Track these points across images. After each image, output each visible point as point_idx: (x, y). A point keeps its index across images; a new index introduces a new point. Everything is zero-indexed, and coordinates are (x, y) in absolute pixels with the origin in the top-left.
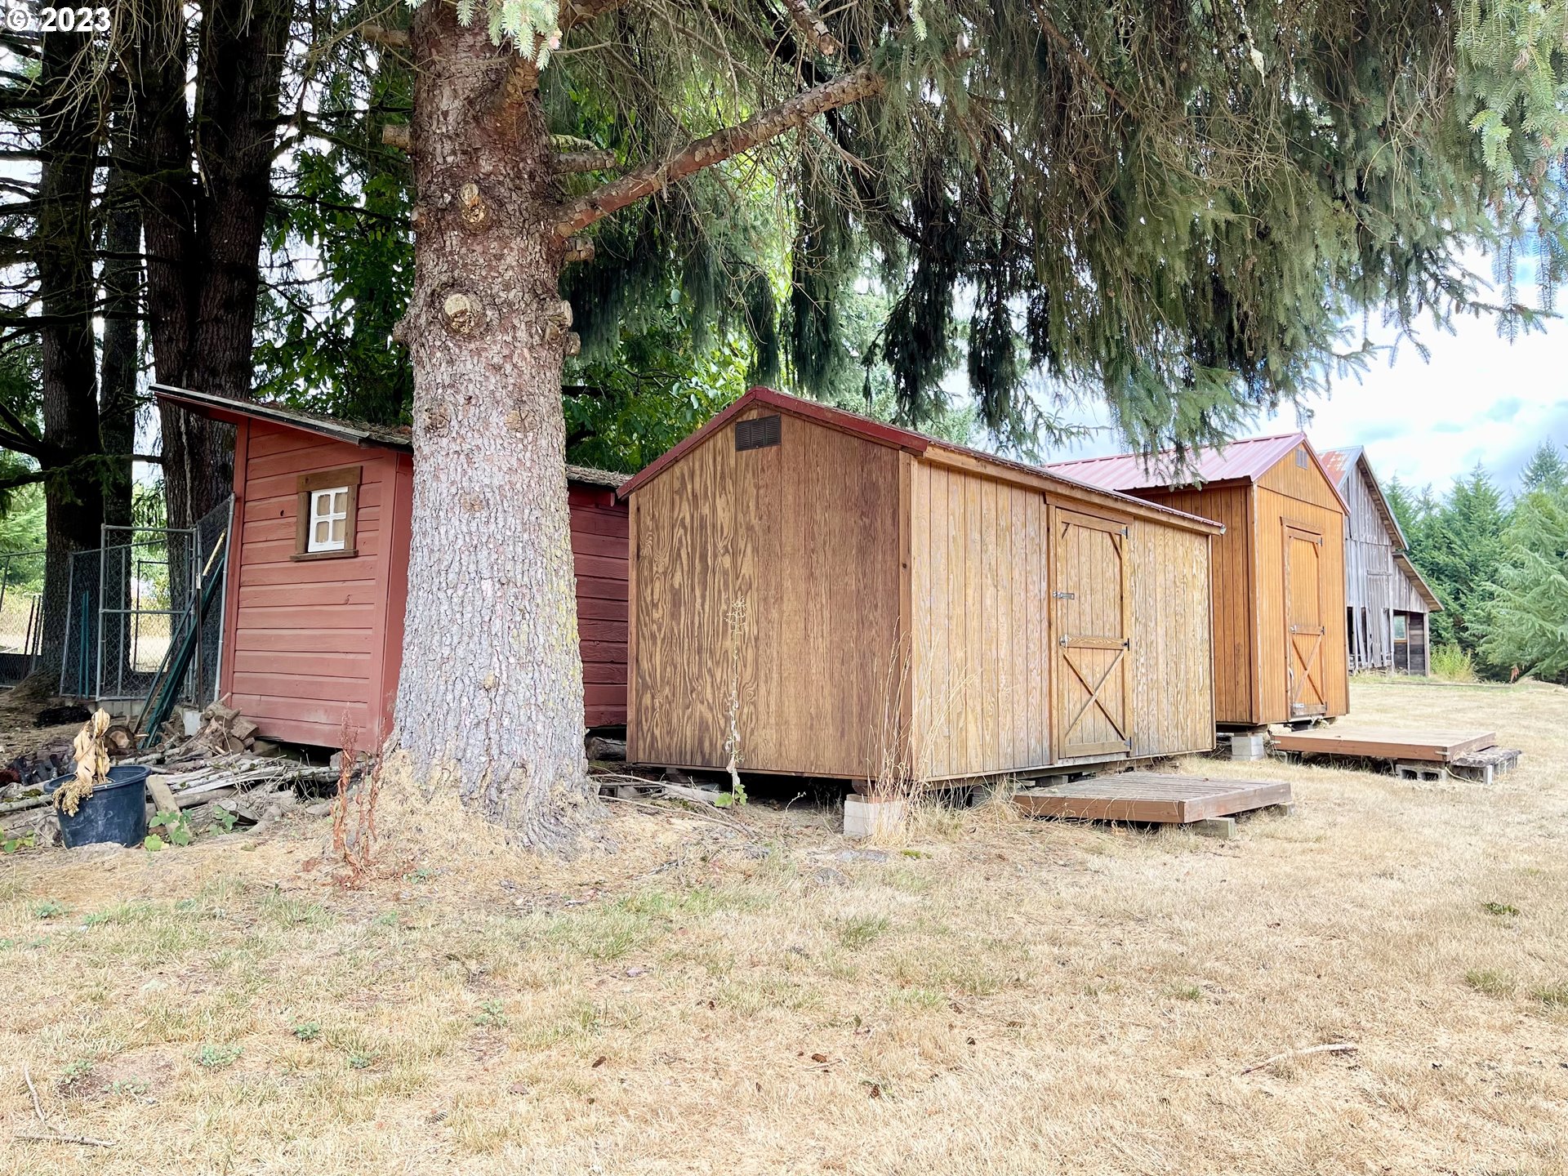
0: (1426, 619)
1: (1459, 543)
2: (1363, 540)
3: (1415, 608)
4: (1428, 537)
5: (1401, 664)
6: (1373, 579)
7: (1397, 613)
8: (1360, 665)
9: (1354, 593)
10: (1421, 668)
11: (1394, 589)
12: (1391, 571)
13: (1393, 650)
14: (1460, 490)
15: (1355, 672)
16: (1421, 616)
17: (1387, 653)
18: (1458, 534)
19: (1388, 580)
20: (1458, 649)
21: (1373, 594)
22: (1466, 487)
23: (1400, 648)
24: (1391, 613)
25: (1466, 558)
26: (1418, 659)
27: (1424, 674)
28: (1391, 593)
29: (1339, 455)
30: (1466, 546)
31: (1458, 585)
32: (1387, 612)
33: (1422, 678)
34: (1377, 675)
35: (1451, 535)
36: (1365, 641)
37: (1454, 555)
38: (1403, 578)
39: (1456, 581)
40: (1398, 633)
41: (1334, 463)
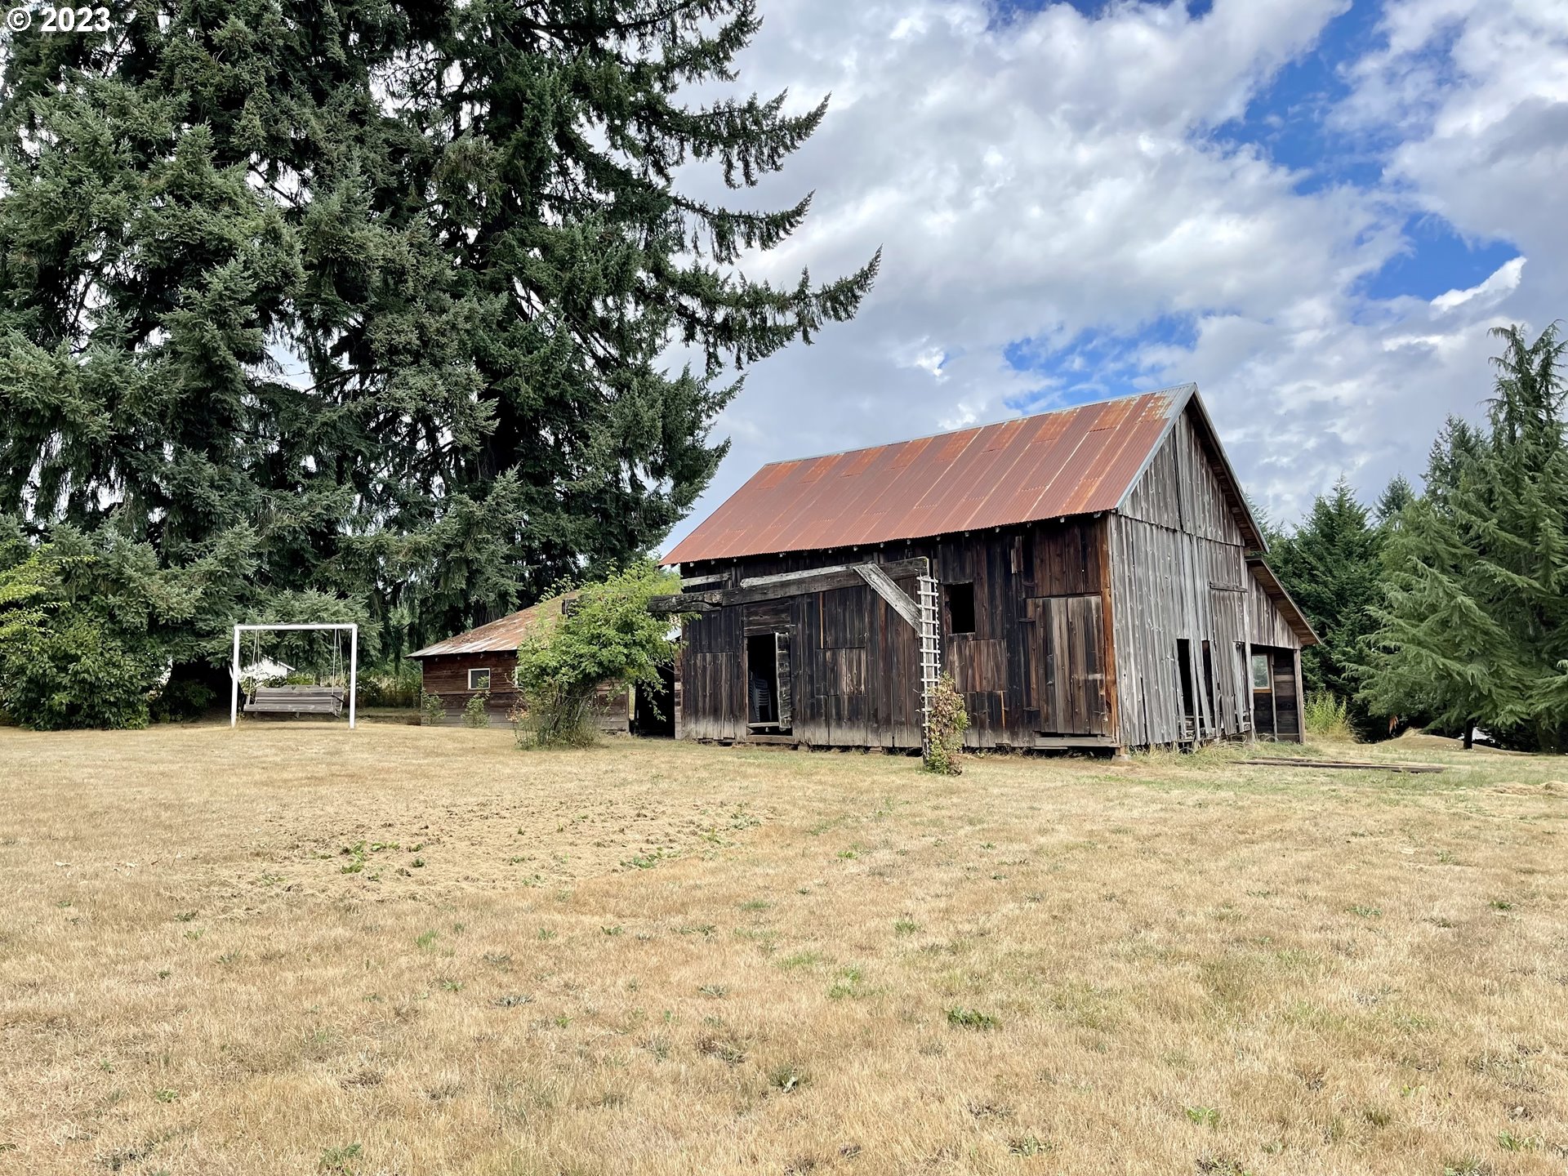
0: (1297, 657)
1: (1322, 569)
2: (1201, 534)
3: (1282, 641)
4: (1286, 562)
5: (1263, 725)
6: (1219, 597)
7: (1257, 650)
8: (1203, 734)
9: (1190, 617)
10: (1292, 731)
11: (1250, 613)
12: (1245, 585)
13: (1252, 706)
14: (1321, 506)
15: (1196, 745)
16: (1291, 652)
17: (1243, 709)
18: (1321, 559)
19: (1241, 599)
20: (1331, 696)
21: (1220, 620)
22: (1328, 503)
23: (1262, 700)
24: (1248, 649)
25: (1332, 587)
26: (1288, 717)
27: (1298, 740)
28: (1247, 619)
29: (1159, 399)
30: (1330, 572)
31: (1322, 619)
32: (1241, 648)
33: (1296, 746)
34: (1230, 749)
35: (1311, 559)
36: (1210, 693)
37: (1317, 583)
38: (1263, 597)
39: (1320, 614)
40: (1260, 679)
41: (1152, 409)
